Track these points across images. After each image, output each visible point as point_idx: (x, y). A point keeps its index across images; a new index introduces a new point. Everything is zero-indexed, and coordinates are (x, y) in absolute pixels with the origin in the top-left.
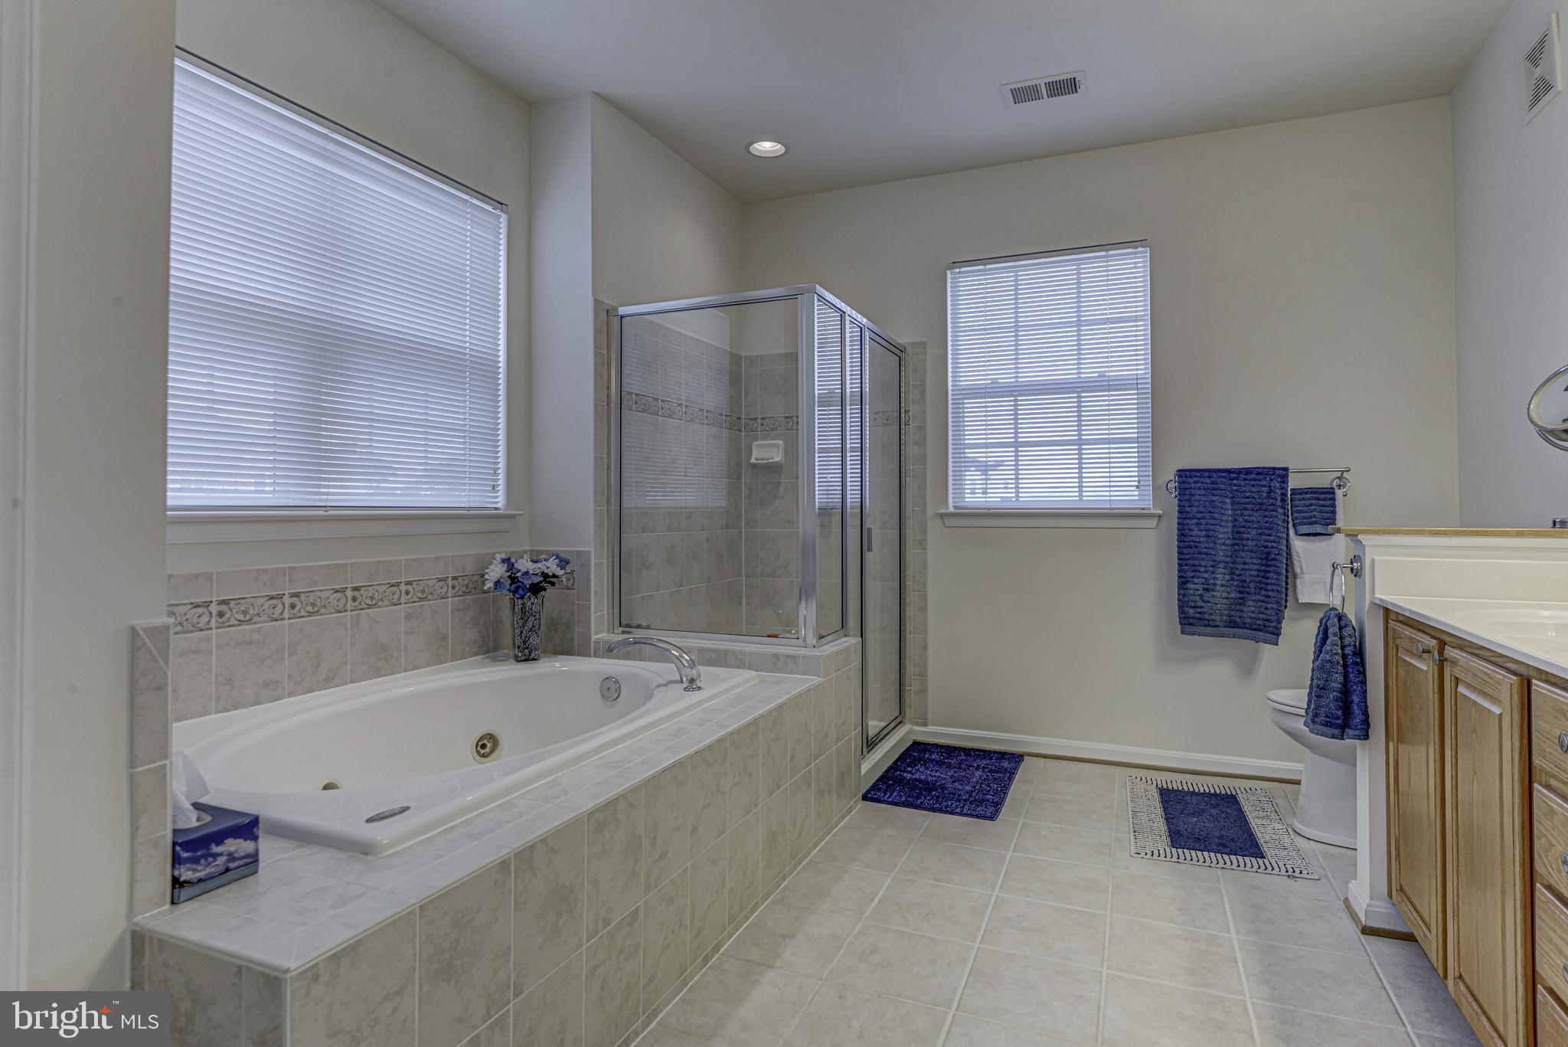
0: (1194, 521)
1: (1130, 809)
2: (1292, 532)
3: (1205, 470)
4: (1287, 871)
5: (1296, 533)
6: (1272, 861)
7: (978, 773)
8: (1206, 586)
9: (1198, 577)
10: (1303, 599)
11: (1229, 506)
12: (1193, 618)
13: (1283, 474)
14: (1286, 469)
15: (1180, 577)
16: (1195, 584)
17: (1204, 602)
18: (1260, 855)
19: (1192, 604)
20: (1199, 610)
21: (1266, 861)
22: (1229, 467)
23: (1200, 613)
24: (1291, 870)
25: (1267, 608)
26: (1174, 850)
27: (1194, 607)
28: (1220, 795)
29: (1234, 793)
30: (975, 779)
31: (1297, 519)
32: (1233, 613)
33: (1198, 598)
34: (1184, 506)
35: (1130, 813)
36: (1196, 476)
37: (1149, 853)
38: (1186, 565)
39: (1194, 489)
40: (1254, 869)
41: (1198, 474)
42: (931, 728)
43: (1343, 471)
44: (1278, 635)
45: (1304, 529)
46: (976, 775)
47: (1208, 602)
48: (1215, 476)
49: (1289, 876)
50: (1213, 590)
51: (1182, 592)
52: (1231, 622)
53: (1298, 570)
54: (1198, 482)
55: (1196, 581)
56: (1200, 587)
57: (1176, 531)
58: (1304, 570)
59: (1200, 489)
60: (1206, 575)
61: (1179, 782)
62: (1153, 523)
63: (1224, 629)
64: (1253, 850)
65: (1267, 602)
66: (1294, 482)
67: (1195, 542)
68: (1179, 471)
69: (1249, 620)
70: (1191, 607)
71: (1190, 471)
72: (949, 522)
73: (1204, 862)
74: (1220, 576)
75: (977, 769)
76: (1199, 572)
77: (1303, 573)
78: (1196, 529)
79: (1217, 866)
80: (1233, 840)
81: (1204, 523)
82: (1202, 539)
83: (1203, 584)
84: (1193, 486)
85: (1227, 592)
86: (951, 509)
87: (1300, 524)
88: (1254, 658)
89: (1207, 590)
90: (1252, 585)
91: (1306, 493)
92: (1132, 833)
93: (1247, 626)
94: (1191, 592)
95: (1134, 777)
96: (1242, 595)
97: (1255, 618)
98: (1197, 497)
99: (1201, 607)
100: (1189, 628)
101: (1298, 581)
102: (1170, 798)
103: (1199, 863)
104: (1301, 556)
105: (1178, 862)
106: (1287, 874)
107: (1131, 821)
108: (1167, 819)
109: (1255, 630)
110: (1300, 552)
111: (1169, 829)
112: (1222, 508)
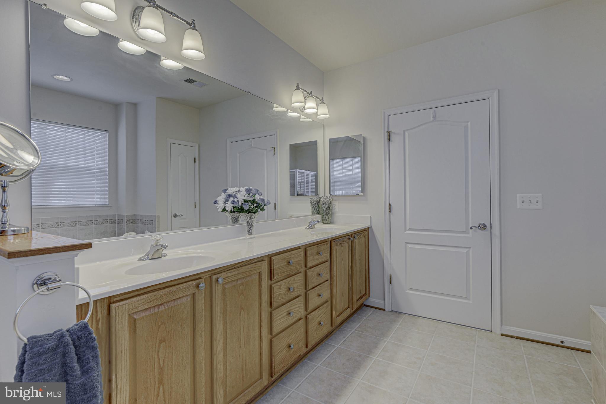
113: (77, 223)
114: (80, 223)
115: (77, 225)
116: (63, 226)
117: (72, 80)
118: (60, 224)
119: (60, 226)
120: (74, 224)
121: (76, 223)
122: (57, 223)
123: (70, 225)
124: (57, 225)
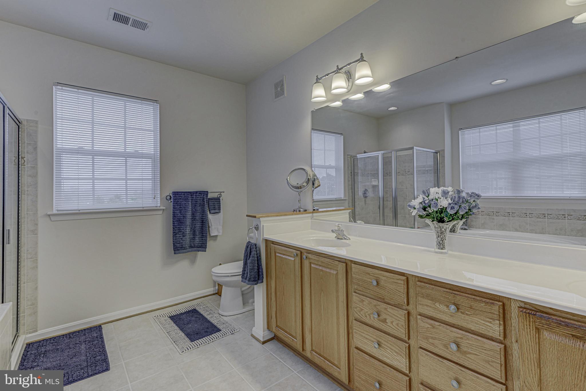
0: (178, 211)
1: (165, 332)
2: (208, 212)
3: (182, 192)
4: (231, 332)
5: (210, 213)
6: (224, 330)
7: (83, 347)
8: (183, 235)
9: (181, 232)
10: (212, 235)
11: (190, 205)
12: (179, 247)
13: (206, 193)
14: (207, 192)
15: (174, 233)
16: (179, 234)
17: (183, 241)
18: (219, 330)
19: (178, 242)
20: (181, 244)
21: (222, 331)
22: (190, 191)
23: (182, 245)
24: (231, 331)
25: (202, 239)
26: (193, 342)
27: (179, 243)
28: (190, 311)
29: (194, 308)
30: (83, 351)
31: (210, 208)
32: (191, 243)
33: (180, 240)
34: (175, 206)
35: (166, 334)
36: (179, 194)
37: (187, 350)
38: (176, 228)
39: (179, 199)
40: (222, 337)
41: (180, 194)
42: (39, 332)
43: (221, 193)
44: (206, 248)
45: (212, 211)
46: (82, 348)
47: (184, 240)
48: (186, 194)
49: (232, 334)
50: (186, 236)
51: (174, 238)
52: (190, 246)
53: (210, 225)
54: (180, 196)
55: (180, 233)
56: (181, 235)
57: (172, 215)
58: (212, 225)
59: (181, 199)
60: (183, 231)
61: (174, 311)
62: (161, 212)
63: (189, 249)
64: (216, 329)
65: (203, 237)
66: (210, 196)
67: (179, 219)
68: (173, 192)
69: (196, 245)
70: (178, 243)
71: (177, 192)
72: (53, 218)
73: (206, 343)
74: (188, 231)
75: (81, 344)
76: (181, 230)
77: (212, 226)
78: (179, 214)
79: (211, 342)
80: (207, 328)
81: (182, 212)
82: (182, 218)
83: (182, 234)
84: (178, 198)
85: (190, 236)
86: (55, 212)
87: (212, 210)
88: (195, 257)
89: (184, 236)
90: (197, 232)
91: (212, 199)
92: (174, 343)
93: (196, 247)
94: (178, 238)
95: (157, 316)
96: (194, 236)
97: (198, 243)
98: (179, 202)
99: (182, 243)
100: (177, 252)
101: (210, 229)
102: (176, 319)
103: (204, 344)
104: (211, 220)
105: (198, 347)
106: (231, 333)
107: (170, 338)
108: (181, 330)
109: (198, 247)
110: (211, 219)
111: (185, 334)
112: (188, 206)
113: (546, 215)
114: (550, 215)
115: (547, 218)
116: (531, 217)
117: (507, 80)
118: (528, 214)
119: (528, 217)
120: (543, 216)
121: (544, 215)
122: (525, 213)
123: (538, 217)
124: (525, 215)
